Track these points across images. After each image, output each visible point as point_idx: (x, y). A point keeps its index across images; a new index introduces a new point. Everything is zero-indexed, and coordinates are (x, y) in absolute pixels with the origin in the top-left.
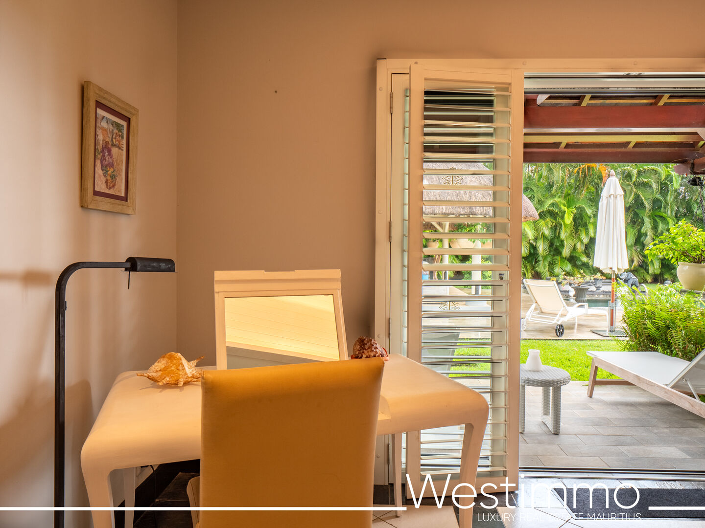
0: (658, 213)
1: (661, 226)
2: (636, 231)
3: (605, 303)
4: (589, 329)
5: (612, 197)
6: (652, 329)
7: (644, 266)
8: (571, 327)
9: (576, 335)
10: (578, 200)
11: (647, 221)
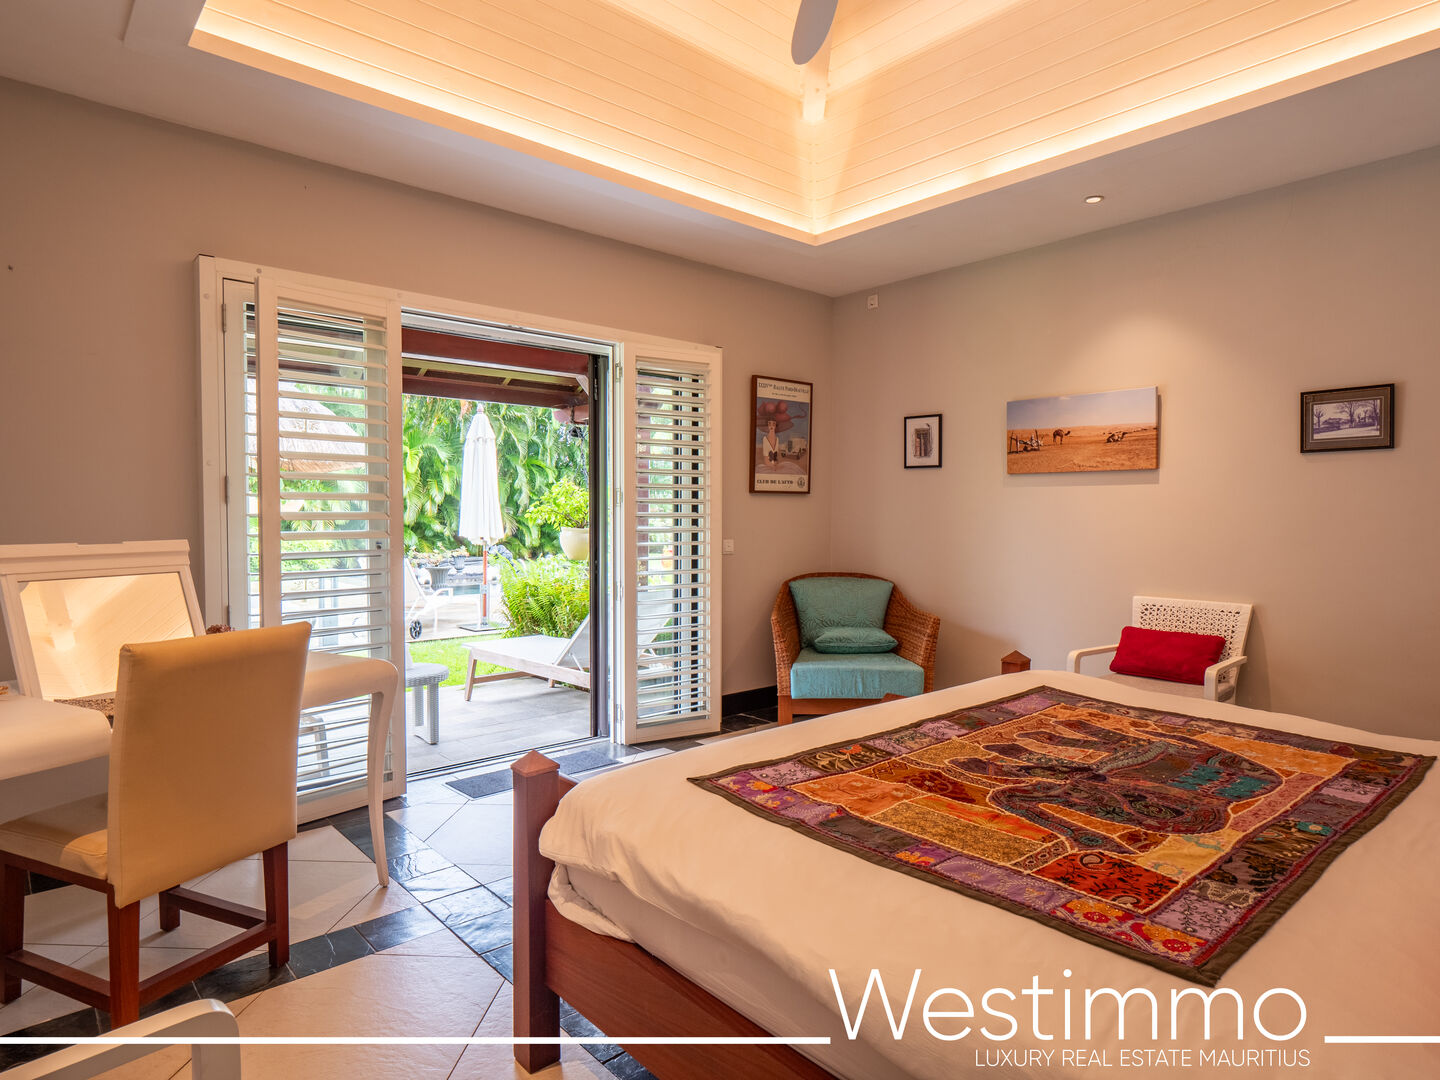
0: (535, 462)
1: (539, 480)
2: (507, 485)
3: (475, 588)
4: (455, 625)
5: (481, 440)
6: (536, 610)
7: (518, 535)
8: (430, 625)
9: (436, 634)
10: (426, 436)
11: (521, 471)
